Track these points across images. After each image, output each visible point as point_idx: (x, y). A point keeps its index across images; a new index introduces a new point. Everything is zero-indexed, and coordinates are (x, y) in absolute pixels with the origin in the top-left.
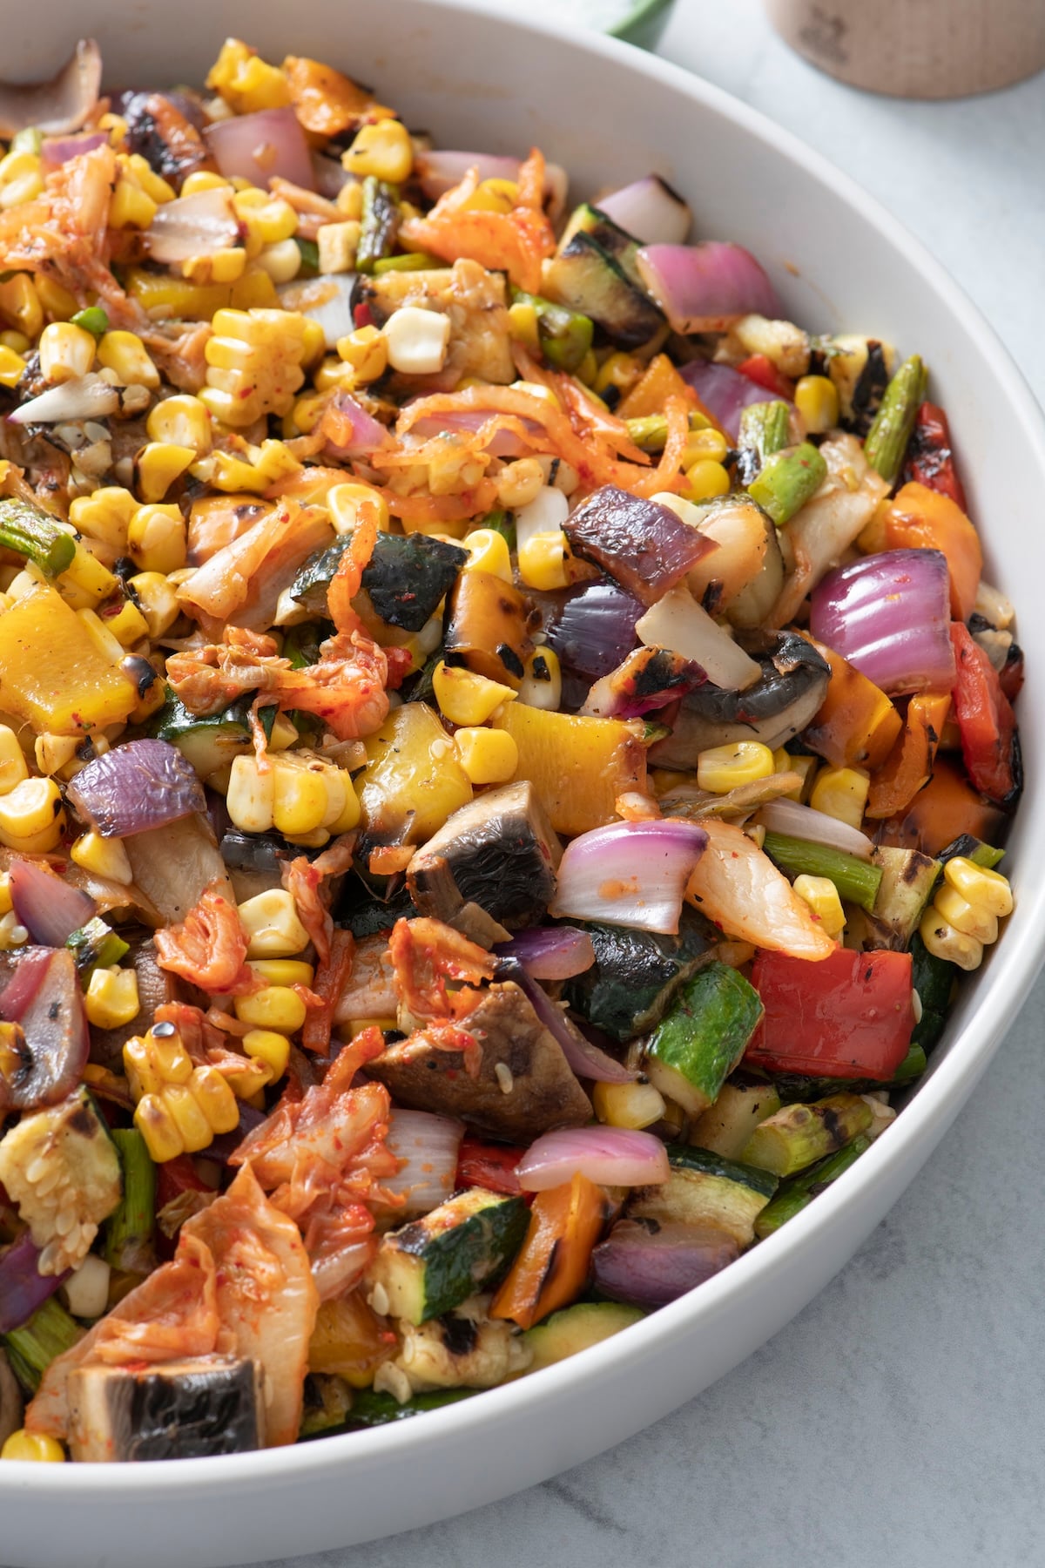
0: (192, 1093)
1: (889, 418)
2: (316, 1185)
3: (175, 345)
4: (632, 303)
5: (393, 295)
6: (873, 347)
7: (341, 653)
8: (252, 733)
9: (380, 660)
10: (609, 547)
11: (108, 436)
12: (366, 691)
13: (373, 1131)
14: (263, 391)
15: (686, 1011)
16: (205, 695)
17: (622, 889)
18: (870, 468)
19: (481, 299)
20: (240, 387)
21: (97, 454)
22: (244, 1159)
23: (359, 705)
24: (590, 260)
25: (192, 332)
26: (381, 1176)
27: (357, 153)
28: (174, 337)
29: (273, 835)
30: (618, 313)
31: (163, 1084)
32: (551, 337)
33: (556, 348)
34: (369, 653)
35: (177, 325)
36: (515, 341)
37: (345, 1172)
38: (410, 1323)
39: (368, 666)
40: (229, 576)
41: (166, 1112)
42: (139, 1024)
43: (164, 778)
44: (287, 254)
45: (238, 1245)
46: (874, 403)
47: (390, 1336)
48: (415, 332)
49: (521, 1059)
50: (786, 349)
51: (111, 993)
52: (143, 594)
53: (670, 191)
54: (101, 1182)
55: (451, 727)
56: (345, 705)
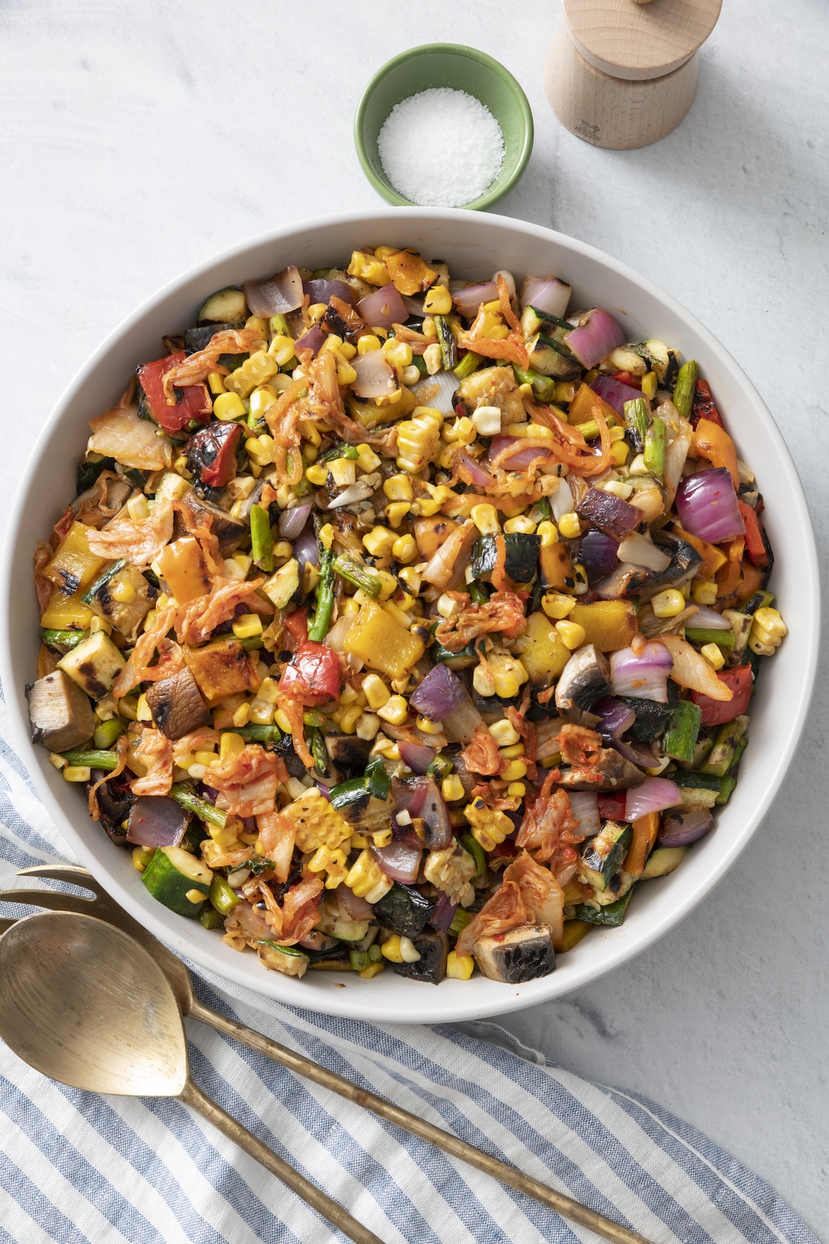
0: (496, 826)
1: (684, 388)
2: (552, 847)
3: (383, 441)
4: (568, 364)
5: (471, 398)
6: (671, 354)
7: (500, 599)
8: (478, 657)
9: (519, 604)
10: (600, 522)
11: (371, 505)
12: (518, 621)
13: (566, 813)
14: (426, 458)
15: (674, 727)
16: (456, 646)
17: (640, 684)
18: (680, 415)
19: (507, 386)
20: (418, 460)
21: (369, 515)
22: (520, 843)
23: (515, 627)
24: (547, 351)
25: (388, 433)
26: (572, 831)
27: (428, 306)
28: (381, 437)
29: (496, 697)
30: (563, 369)
31: (483, 825)
32: (539, 393)
33: (541, 397)
34: (514, 600)
35: (380, 431)
36: (526, 398)
37: (559, 833)
38: (599, 889)
39: (514, 606)
40: (445, 572)
41: (488, 837)
42: (467, 800)
43: (449, 690)
44: (413, 373)
45: (525, 876)
46: (674, 378)
47: (590, 891)
48: (487, 418)
49: (618, 775)
50: (636, 368)
51: (454, 791)
52: (408, 582)
53: (563, 283)
54: (469, 870)
55: (553, 621)
56: (510, 628)
